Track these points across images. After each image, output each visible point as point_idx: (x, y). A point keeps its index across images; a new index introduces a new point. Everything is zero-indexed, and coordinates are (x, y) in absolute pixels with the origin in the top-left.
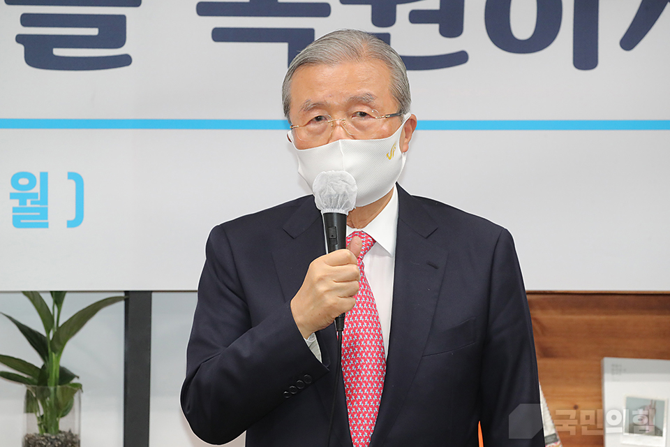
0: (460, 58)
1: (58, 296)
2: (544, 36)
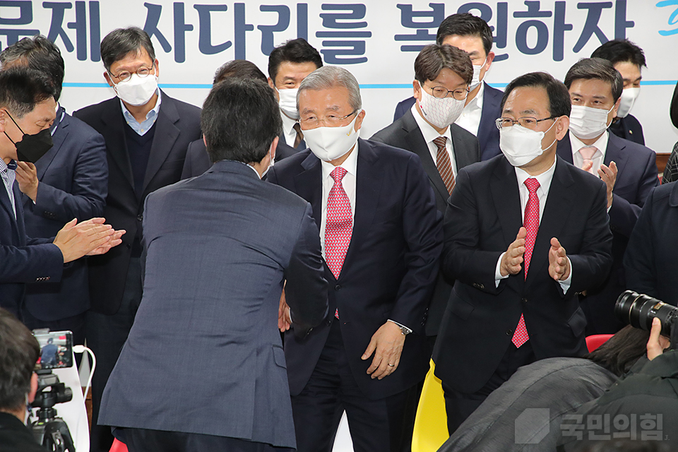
0: (505, 57)
2: (541, 47)
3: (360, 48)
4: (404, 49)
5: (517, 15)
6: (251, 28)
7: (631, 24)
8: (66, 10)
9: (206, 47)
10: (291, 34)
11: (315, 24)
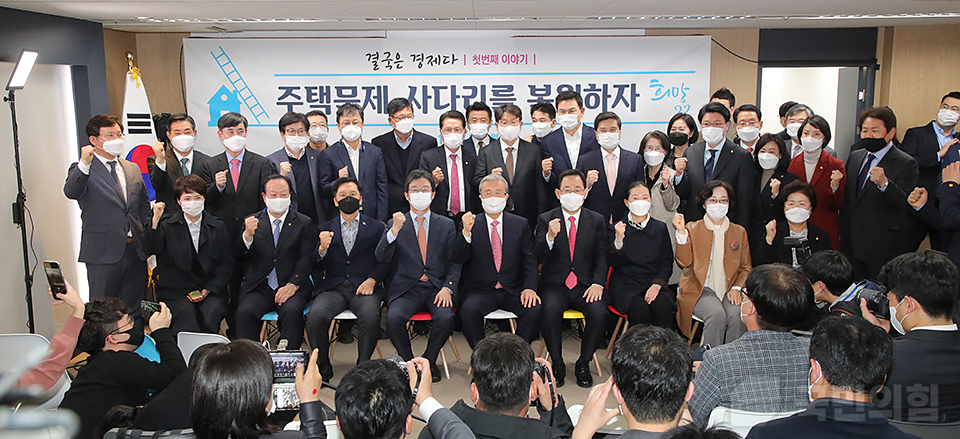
5: (585, 90)
6: (459, 97)
7: (638, 95)
8: (372, 90)
9: (438, 106)
10: (478, 99)
11: (489, 95)
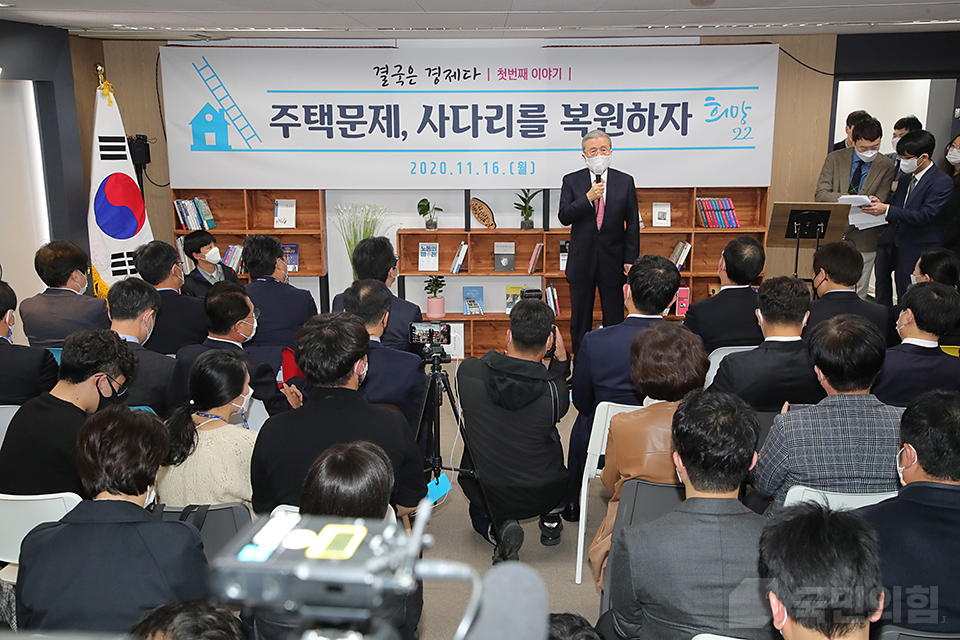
0: (622, 134)
1: (528, 190)
2: (641, 128)
3: (542, 129)
4: (566, 129)
5: (628, 110)
6: (481, 118)
7: (691, 116)
8: (381, 110)
9: (457, 129)
10: (503, 121)
11: (516, 115)
